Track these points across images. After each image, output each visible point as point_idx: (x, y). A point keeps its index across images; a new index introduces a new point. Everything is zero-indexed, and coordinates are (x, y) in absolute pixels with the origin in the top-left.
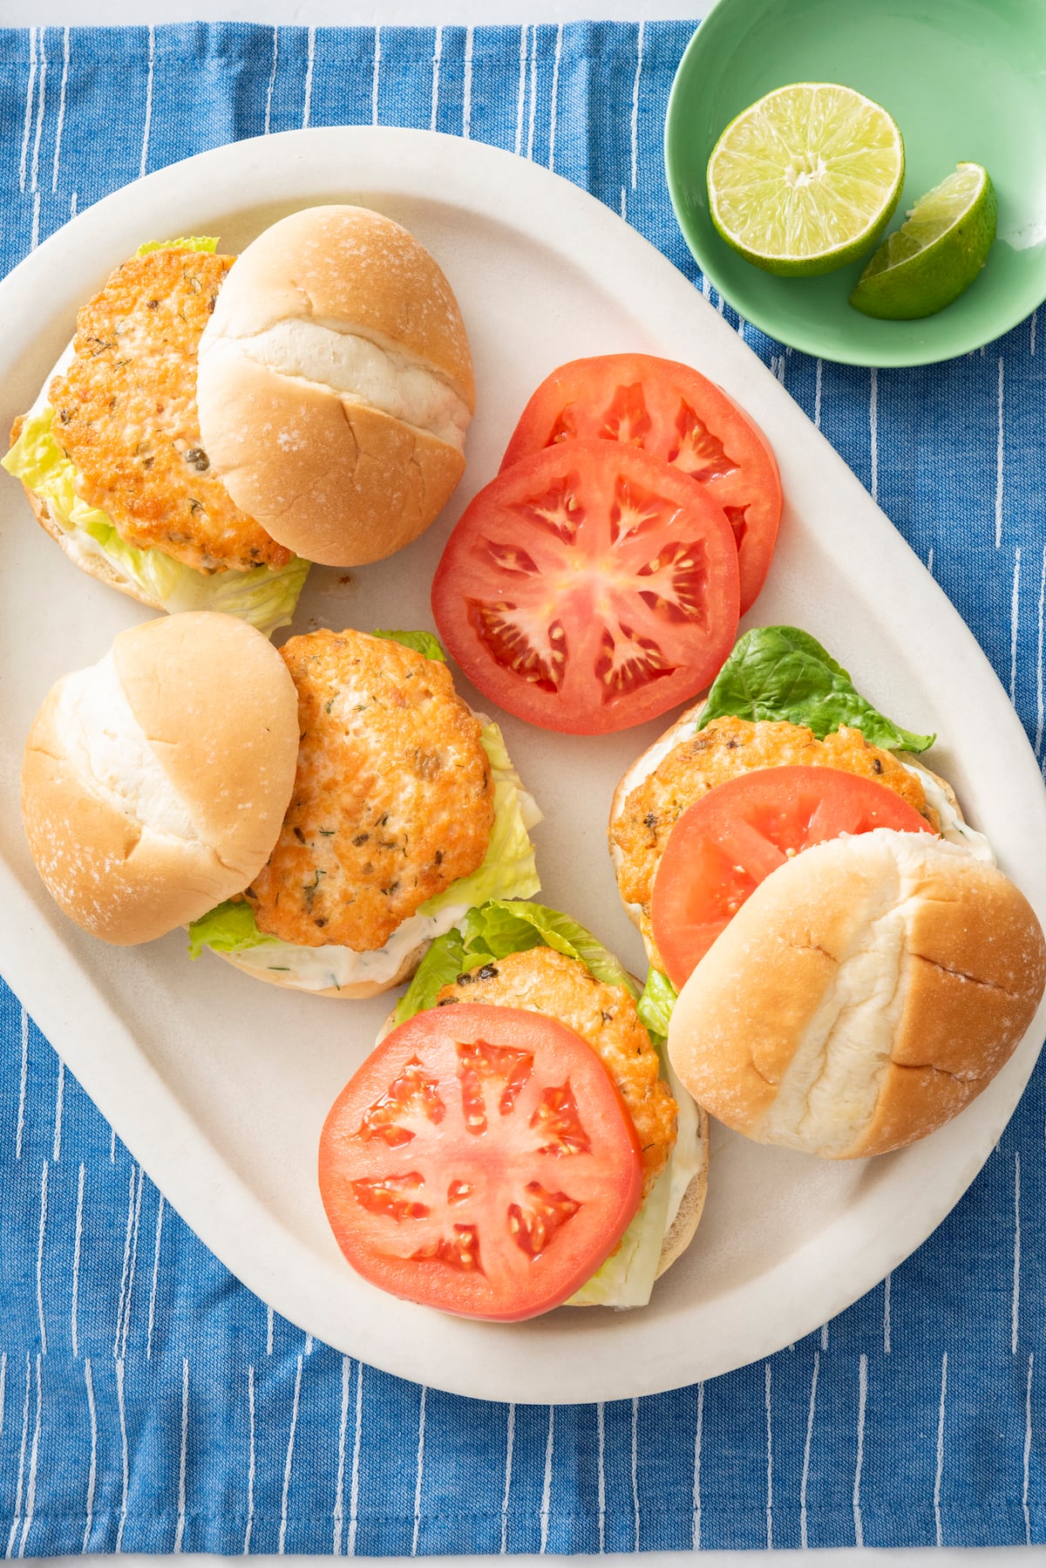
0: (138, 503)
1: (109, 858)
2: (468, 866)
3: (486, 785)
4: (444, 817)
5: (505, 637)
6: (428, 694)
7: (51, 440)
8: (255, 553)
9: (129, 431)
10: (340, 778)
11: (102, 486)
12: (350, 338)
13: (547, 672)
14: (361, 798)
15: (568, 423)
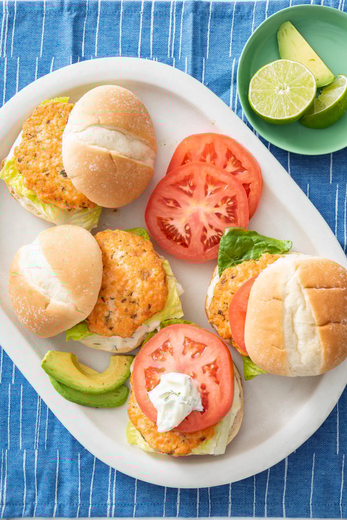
0: (44, 188)
1: (40, 309)
2: (159, 309)
3: (165, 282)
4: (151, 293)
5: (170, 229)
6: (145, 251)
7: (14, 167)
8: (84, 204)
9: (41, 165)
10: (116, 280)
11: (32, 183)
12: (113, 132)
13: (184, 241)
14: (123, 286)
15: (189, 156)
